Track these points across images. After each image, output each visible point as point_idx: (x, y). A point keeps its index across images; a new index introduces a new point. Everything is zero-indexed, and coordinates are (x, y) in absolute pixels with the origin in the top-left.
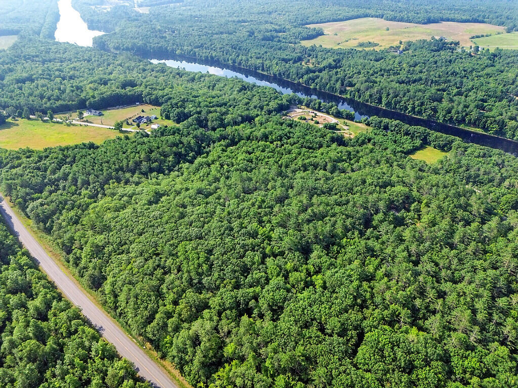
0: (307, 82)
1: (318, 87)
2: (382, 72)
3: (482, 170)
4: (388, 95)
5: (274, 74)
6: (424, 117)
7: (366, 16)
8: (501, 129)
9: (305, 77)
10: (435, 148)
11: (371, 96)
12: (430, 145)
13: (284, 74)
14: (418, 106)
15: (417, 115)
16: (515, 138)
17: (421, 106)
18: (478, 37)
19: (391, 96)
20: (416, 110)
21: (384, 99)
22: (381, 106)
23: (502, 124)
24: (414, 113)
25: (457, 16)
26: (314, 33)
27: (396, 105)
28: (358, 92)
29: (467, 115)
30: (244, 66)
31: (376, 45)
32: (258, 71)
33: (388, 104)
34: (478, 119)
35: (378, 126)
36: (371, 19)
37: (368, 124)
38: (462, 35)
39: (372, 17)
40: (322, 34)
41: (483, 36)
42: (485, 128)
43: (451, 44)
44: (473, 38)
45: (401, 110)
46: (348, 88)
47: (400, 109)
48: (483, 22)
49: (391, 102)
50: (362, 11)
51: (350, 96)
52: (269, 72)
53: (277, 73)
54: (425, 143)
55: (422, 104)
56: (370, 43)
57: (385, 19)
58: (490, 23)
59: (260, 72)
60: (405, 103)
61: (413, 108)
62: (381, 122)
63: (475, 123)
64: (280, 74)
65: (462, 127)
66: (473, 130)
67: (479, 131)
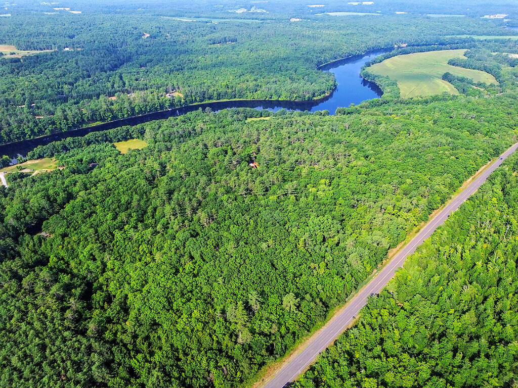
8: (113, 114)
14: (34, 126)
15: (39, 135)
16: (125, 116)
20: (36, 130)
23: (112, 111)
24: (36, 134)
35: (55, 151)
42: (102, 119)
45: (18, 138)
60: (18, 130)
61: (32, 130)
62: (54, 147)
63: (93, 118)
65: (84, 126)
66: (94, 124)
67: (99, 123)
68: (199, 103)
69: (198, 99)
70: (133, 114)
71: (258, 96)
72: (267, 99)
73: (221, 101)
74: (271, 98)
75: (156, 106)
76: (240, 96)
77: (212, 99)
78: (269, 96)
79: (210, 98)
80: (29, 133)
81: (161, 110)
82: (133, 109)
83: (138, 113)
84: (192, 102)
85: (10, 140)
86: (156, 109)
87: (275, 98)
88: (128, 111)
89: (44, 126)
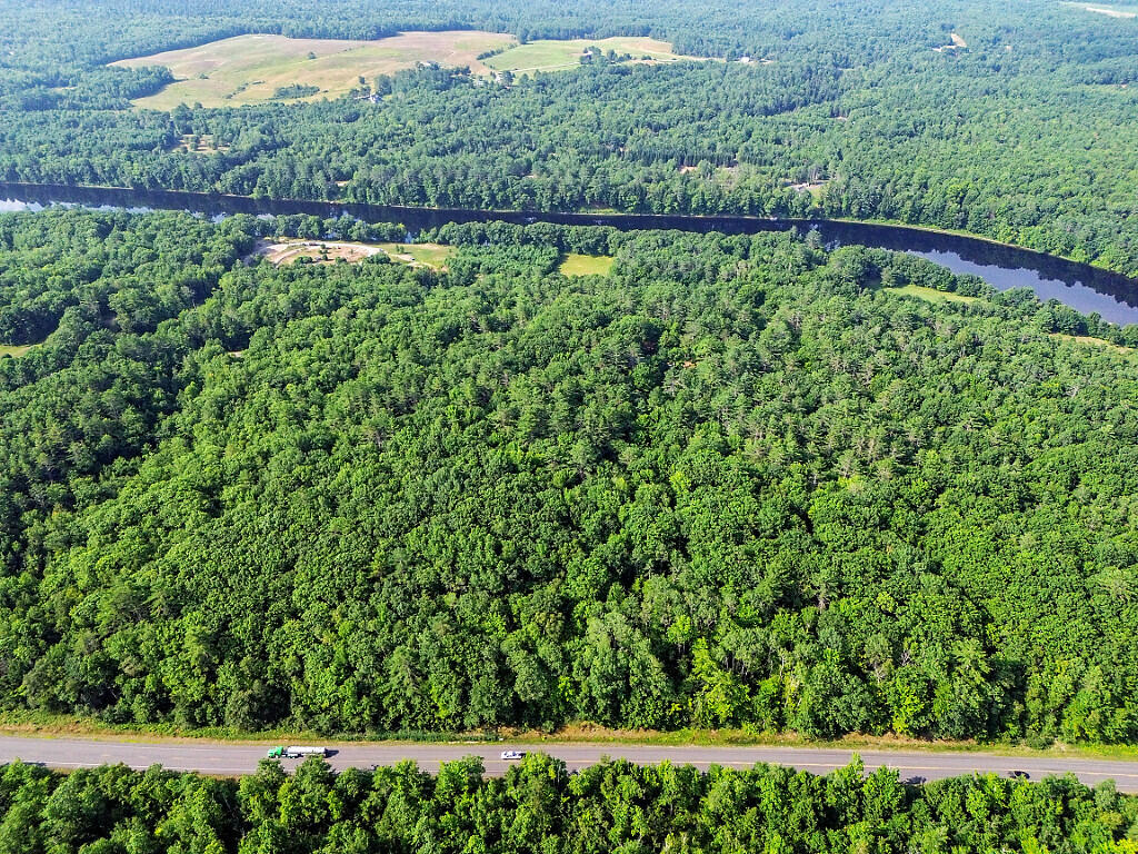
0: (237, 185)
1: (270, 194)
2: (381, 142)
3: (682, 264)
4: (435, 181)
5: (133, 184)
6: (516, 208)
7: (242, 32)
8: (642, 200)
9: (229, 177)
10: (581, 253)
11: (400, 189)
12: (570, 250)
13: (163, 179)
14: (499, 190)
15: (502, 208)
16: (666, 210)
17: (505, 189)
18: (487, 55)
19: (441, 181)
20: (499, 198)
21: (430, 191)
22: (429, 205)
23: (642, 193)
24: (496, 205)
25: (422, 19)
26: (152, 79)
27: (457, 196)
28: (370, 187)
29: (584, 189)
30: (28, 179)
31: (315, 91)
32: (80, 185)
33: (442, 199)
34: (604, 192)
35: (466, 239)
36: (255, 37)
37: (444, 242)
38: (458, 55)
39: (256, 32)
40: (172, 80)
41: (493, 53)
42: (619, 206)
43: (457, 73)
44: (481, 58)
45: (470, 203)
46: (341, 184)
47: (468, 203)
48: (469, 28)
49: (446, 194)
50: (227, 22)
51: (355, 197)
52: (116, 182)
53: (145, 179)
54: (564, 249)
55: (504, 186)
56: (299, 88)
57: (287, 35)
58: (482, 29)
59: (87, 184)
60: (474, 190)
61: (493, 196)
62: (468, 231)
63: (601, 198)
64: (153, 181)
65: (582, 212)
66: (601, 212)
67: (611, 212)
68: (856, 221)
69: (855, 209)
70: (684, 210)
71: (1029, 239)
72: (1053, 253)
73: (920, 227)
74: (1067, 253)
75: (742, 203)
76: (979, 228)
77: (896, 217)
78: (1060, 246)
79: (889, 215)
80: (487, 199)
81: (751, 214)
82: (687, 199)
83: (696, 211)
84: (839, 213)
85: (457, 204)
86: (740, 210)
87: (1078, 256)
88: (676, 201)
89: (514, 194)
